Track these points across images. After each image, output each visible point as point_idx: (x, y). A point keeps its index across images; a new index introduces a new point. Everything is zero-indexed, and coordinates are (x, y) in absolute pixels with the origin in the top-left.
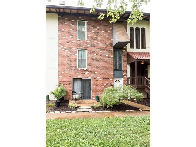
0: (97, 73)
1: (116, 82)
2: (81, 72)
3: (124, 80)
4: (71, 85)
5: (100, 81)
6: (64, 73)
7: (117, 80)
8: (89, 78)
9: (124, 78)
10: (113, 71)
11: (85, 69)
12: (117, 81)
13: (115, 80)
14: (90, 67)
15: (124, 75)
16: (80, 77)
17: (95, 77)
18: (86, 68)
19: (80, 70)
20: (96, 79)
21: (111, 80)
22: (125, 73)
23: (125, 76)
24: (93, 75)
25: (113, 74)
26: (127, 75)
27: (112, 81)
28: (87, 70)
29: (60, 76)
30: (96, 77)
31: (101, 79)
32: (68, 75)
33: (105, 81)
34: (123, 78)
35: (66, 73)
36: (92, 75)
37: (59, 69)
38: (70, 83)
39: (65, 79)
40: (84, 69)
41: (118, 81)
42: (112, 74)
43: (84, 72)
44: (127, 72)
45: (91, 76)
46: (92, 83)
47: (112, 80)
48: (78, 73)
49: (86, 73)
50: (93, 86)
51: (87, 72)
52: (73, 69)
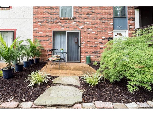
0: (88, 22)
1: (116, 36)
2: (64, 22)
3: (130, 32)
4: (51, 41)
5: (93, 34)
6: (40, 24)
7: (119, 32)
8: (76, 30)
9: (130, 29)
10: (112, 20)
11: (71, 18)
12: (118, 34)
13: (115, 34)
14: (78, 14)
15: (130, 25)
16: (63, 29)
17: (85, 29)
18: (73, 17)
19: (63, 19)
20: (87, 32)
21: (109, 32)
22: (131, 22)
23: (131, 27)
24: (83, 26)
25: (113, 23)
26: (134, 24)
27: (111, 35)
28: (73, 19)
29: (35, 29)
30: (87, 29)
31: (94, 32)
32: (47, 27)
33: (100, 35)
34: (127, 30)
35: (43, 24)
36: (81, 27)
37: (35, 19)
38: (49, 38)
39: (42, 33)
40: (69, 18)
41: (120, 34)
42: (111, 23)
43: (69, 22)
44: (134, 21)
45: (79, 28)
46: (81, 38)
47: (111, 32)
48: (60, 24)
49: (72, 24)
50: (82, 43)
51: (74, 23)
52: (53, 17)
